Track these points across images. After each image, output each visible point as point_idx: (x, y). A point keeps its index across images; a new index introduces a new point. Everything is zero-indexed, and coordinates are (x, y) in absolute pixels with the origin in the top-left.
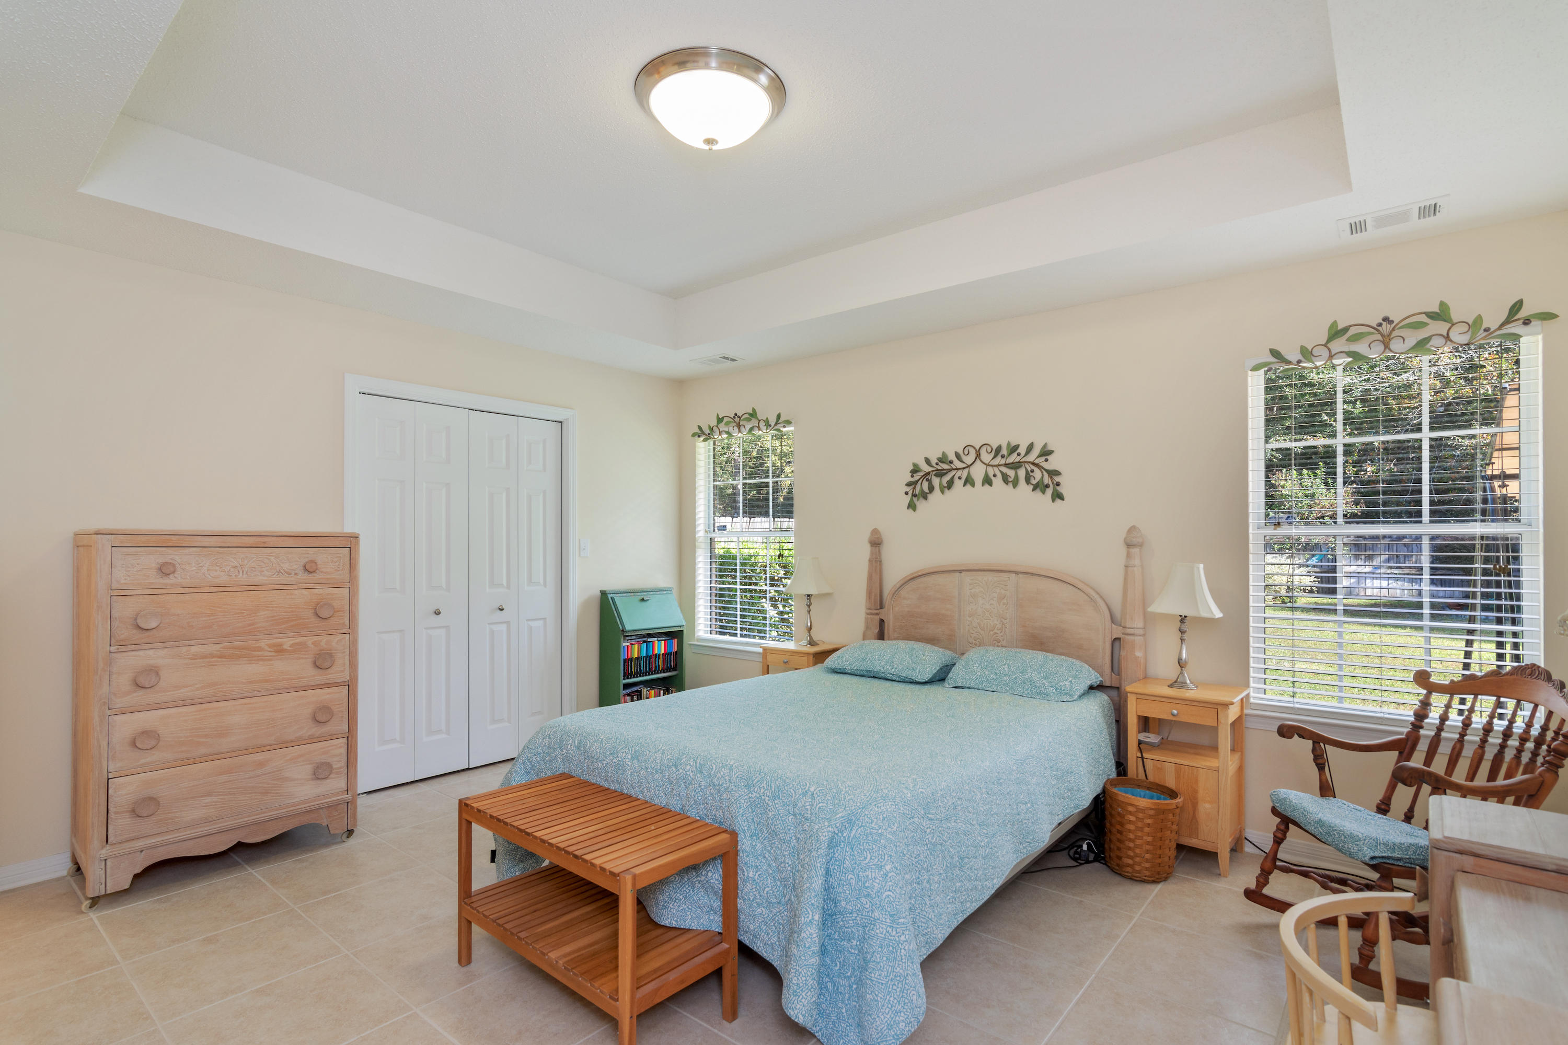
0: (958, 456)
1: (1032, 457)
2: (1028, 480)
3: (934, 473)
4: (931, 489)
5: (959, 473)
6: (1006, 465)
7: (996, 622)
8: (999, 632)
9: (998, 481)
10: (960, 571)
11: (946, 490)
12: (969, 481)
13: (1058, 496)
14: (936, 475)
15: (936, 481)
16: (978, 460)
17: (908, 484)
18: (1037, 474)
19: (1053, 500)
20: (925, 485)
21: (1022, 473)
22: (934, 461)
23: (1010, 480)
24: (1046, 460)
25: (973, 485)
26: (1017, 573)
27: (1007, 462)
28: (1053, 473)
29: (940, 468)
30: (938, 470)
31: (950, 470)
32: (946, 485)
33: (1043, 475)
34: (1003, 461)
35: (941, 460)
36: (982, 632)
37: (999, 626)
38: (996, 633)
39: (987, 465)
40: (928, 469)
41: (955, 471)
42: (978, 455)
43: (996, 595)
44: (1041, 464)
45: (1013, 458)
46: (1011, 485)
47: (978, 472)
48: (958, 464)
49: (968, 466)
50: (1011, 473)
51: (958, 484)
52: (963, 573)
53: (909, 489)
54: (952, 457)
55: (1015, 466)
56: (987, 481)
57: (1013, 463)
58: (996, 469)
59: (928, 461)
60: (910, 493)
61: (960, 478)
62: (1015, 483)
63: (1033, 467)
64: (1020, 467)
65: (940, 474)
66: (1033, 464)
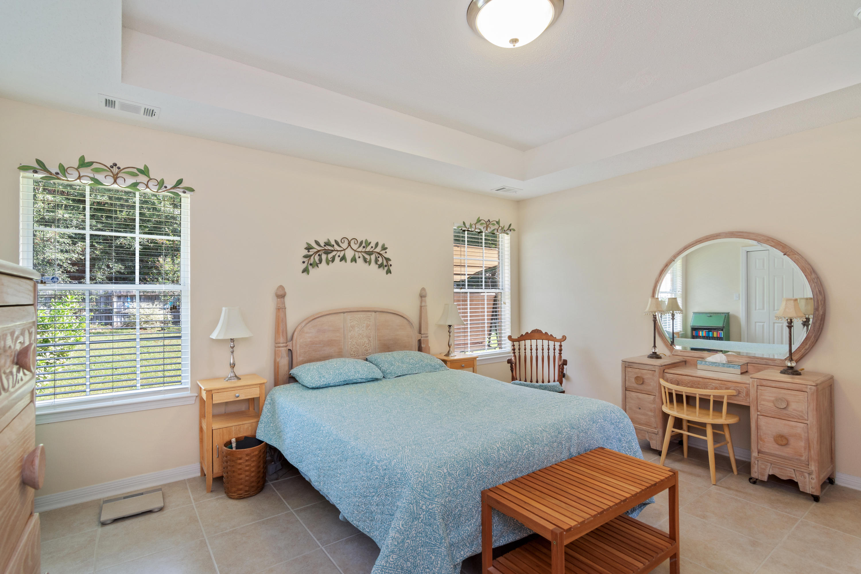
0: (336, 242)
1: (378, 250)
2: (376, 261)
3: (323, 251)
4: (321, 261)
5: (339, 253)
6: (365, 252)
7: (365, 340)
8: (367, 345)
9: (360, 261)
10: (344, 313)
11: (330, 263)
12: (343, 259)
13: (389, 272)
14: (324, 253)
15: (324, 257)
16: (349, 247)
17: (305, 257)
18: (380, 259)
19: (387, 274)
20: (317, 258)
21: (373, 257)
22: (322, 244)
23: (368, 260)
24: (386, 252)
25: (346, 261)
26: (375, 312)
27: (366, 251)
28: (388, 260)
29: (327, 249)
30: (325, 250)
31: (333, 251)
32: (331, 260)
33: (383, 260)
34: (364, 250)
35: (328, 244)
36: (358, 347)
37: (367, 342)
38: (366, 346)
39: (355, 251)
40: (319, 248)
41: (336, 252)
42: (349, 244)
43: (365, 325)
44: (383, 254)
45: (368, 249)
46: (368, 263)
47: (349, 254)
48: (336, 247)
49: (344, 250)
50: (367, 257)
51: (337, 259)
52: (346, 314)
53: (305, 260)
54: (333, 243)
55: (370, 253)
56: (354, 260)
57: (369, 252)
58: (359, 253)
59: (317, 243)
60: (306, 263)
61: (339, 256)
62: (370, 263)
63: (379, 255)
64: (372, 254)
65: (327, 252)
66: (379, 253)
